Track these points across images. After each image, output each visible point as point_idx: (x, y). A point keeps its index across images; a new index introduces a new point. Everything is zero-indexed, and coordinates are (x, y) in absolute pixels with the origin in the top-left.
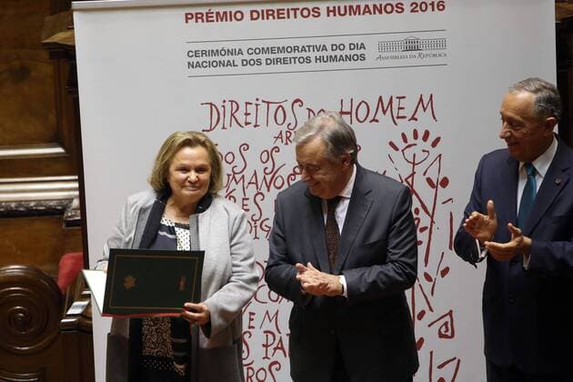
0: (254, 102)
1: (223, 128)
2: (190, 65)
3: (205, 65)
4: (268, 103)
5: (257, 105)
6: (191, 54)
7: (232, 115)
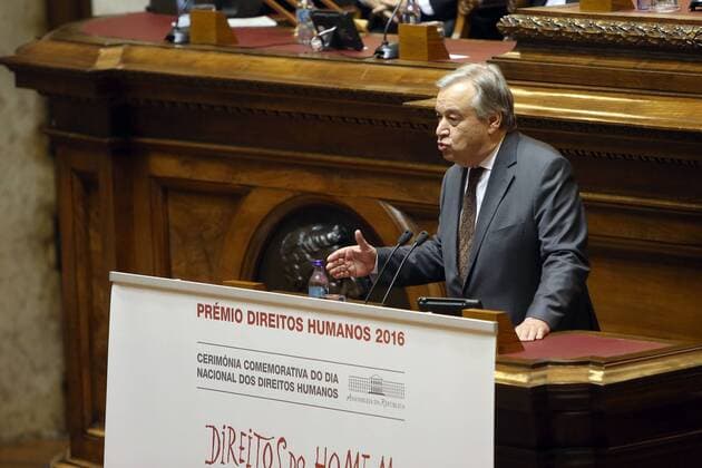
0: (248, 434)
1: (222, 462)
2: (200, 373)
3: (211, 374)
4: (259, 437)
5: (250, 438)
6: (201, 358)
7: (230, 446)
